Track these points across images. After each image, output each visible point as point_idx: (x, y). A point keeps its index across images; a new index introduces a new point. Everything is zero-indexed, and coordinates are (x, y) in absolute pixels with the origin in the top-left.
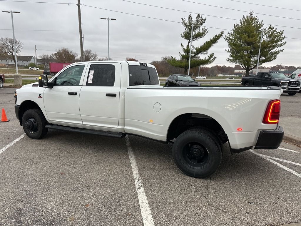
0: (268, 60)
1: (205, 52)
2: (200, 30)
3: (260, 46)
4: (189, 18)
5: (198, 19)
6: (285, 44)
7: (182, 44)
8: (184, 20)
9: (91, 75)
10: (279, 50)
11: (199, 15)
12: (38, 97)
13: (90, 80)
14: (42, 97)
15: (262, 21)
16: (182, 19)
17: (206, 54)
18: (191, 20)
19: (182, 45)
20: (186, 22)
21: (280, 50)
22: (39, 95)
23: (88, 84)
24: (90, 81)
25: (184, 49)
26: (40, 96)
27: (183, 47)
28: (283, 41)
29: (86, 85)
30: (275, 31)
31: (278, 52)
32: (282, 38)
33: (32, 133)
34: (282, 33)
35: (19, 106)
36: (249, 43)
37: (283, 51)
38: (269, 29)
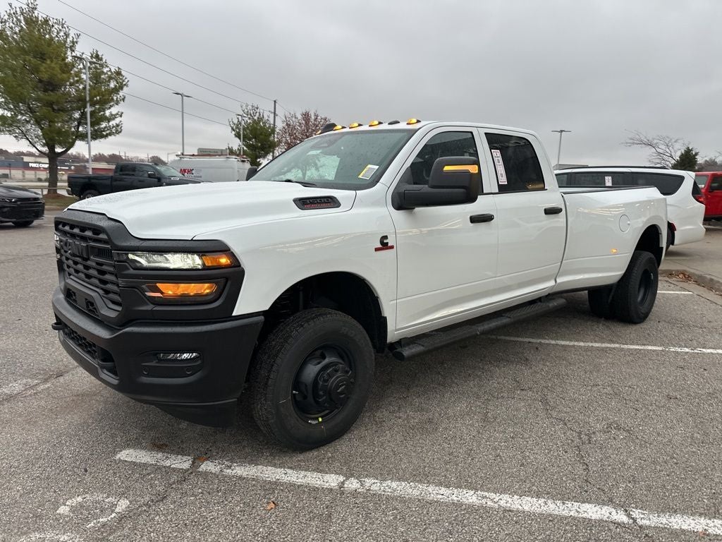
0: (98, 135)
3: (88, 99)
6: (123, 100)
9: (499, 162)
10: (114, 113)
12: (377, 250)
13: (502, 176)
14: (392, 247)
15: (79, 36)
21: (117, 114)
23: (503, 189)
24: (503, 181)
26: (384, 245)
28: (121, 93)
29: (497, 191)
30: (104, 65)
31: (113, 117)
32: (121, 87)
33: (320, 420)
34: (119, 73)
35: (262, 318)
36: (50, 85)
37: (121, 116)
38: (94, 60)
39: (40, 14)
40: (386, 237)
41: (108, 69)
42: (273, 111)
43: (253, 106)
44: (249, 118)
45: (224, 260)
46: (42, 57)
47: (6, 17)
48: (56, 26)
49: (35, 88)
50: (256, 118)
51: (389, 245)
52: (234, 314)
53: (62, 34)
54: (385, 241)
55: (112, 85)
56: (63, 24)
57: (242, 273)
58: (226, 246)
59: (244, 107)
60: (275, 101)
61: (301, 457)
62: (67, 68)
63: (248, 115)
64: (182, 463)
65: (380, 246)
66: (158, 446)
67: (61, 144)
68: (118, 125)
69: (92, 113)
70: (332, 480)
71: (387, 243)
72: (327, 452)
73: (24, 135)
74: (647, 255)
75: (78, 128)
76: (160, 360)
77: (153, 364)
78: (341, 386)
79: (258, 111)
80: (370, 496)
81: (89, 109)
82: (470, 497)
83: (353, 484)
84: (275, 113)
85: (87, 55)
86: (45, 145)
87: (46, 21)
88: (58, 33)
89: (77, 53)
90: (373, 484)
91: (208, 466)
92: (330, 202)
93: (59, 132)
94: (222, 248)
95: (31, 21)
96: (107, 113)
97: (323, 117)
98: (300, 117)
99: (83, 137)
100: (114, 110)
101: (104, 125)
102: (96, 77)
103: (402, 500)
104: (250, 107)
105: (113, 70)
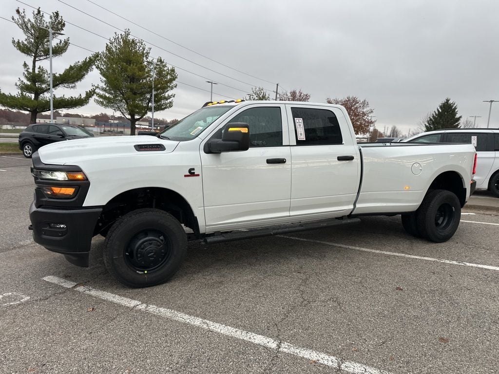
0: (159, 108)
1: (71, 85)
2: (61, 42)
3: (153, 86)
4: (37, 14)
5: (55, 21)
6: (176, 86)
7: (25, 63)
8: (23, 14)
9: (300, 125)
10: (170, 95)
11: (57, 14)
12: (186, 176)
13: (301, 134)
14: (198, 175)
15: (150, 49)
16: (18, 11)
17: (72, 89)
18: (41, 19)
19: (25, 65)
20: (26, 20)
21: (172, 95)
22: (190, 171)
23: (299, 143)
24: (302, 137)
25: (29, 73)
26: (192, 173)
27: (29, 69)
28: (174, 82)
29: (295, 144)
30: (164, 66)
31: (169, 97)
32: (174, 79)
33: (146, 272)
34: (173, 70)
35: (101, 209)
36: (133, 79)
37: (174, 97)
38: (159, 63)
39: (130, 38)
40: (193, 169)
41: (167, 68)
42: (276, 91)
43: (259, 88)
44: (257, 97)
45: (80, 176)
46: (129, 62)
47: (113, 40)
48: (138, 44)
49: (126, 80)
50: (261, 96)
51: (195, 174)
52: (83, 206)
53: (141, 48)
54: (192, 171)
55: (169, 77)
56: (142, 43)
57: (88, 184)
58: (81, 169)
59: (254, 89)
60: (277, 85)
61: (131, 291)
62: (142, 69)
63: (256, 94)
64: (69, 285)
65: (189, 174)
66: (67, 277)
67: (138, 113)
68: (171, 102)
69: (155, 96)
70: (133, 303)
71: (194, 173)
72: (146, 291)
73: (119, 109)
74: (446, 193)
75: (148, 104)
76: (50, 227)
77: (47, 228)
78: (151, 253)
79: (263, 91)
80: (146, 314)
81: (154, 93)
82: (197, 322)
83: (143, 307)
84: (277, 92)
85: (155, 61)
86: (130, 114)
87: (133, 41)
88: (139, 48)
89: (150, 59)
90: (152, 308)
91: (81, 289)
92: (160, 147)
93: (137, 106)
94: (78, 170)
95: (126, 42)
96: (166, 95)
97: (305, 94)
98: (289, 95)
99: (150, 109)
100: (170, 93)
101: (163, 102)
102: (160, 73)
103: (159, 317)
104: (258, 89)
105: (170, 69)
